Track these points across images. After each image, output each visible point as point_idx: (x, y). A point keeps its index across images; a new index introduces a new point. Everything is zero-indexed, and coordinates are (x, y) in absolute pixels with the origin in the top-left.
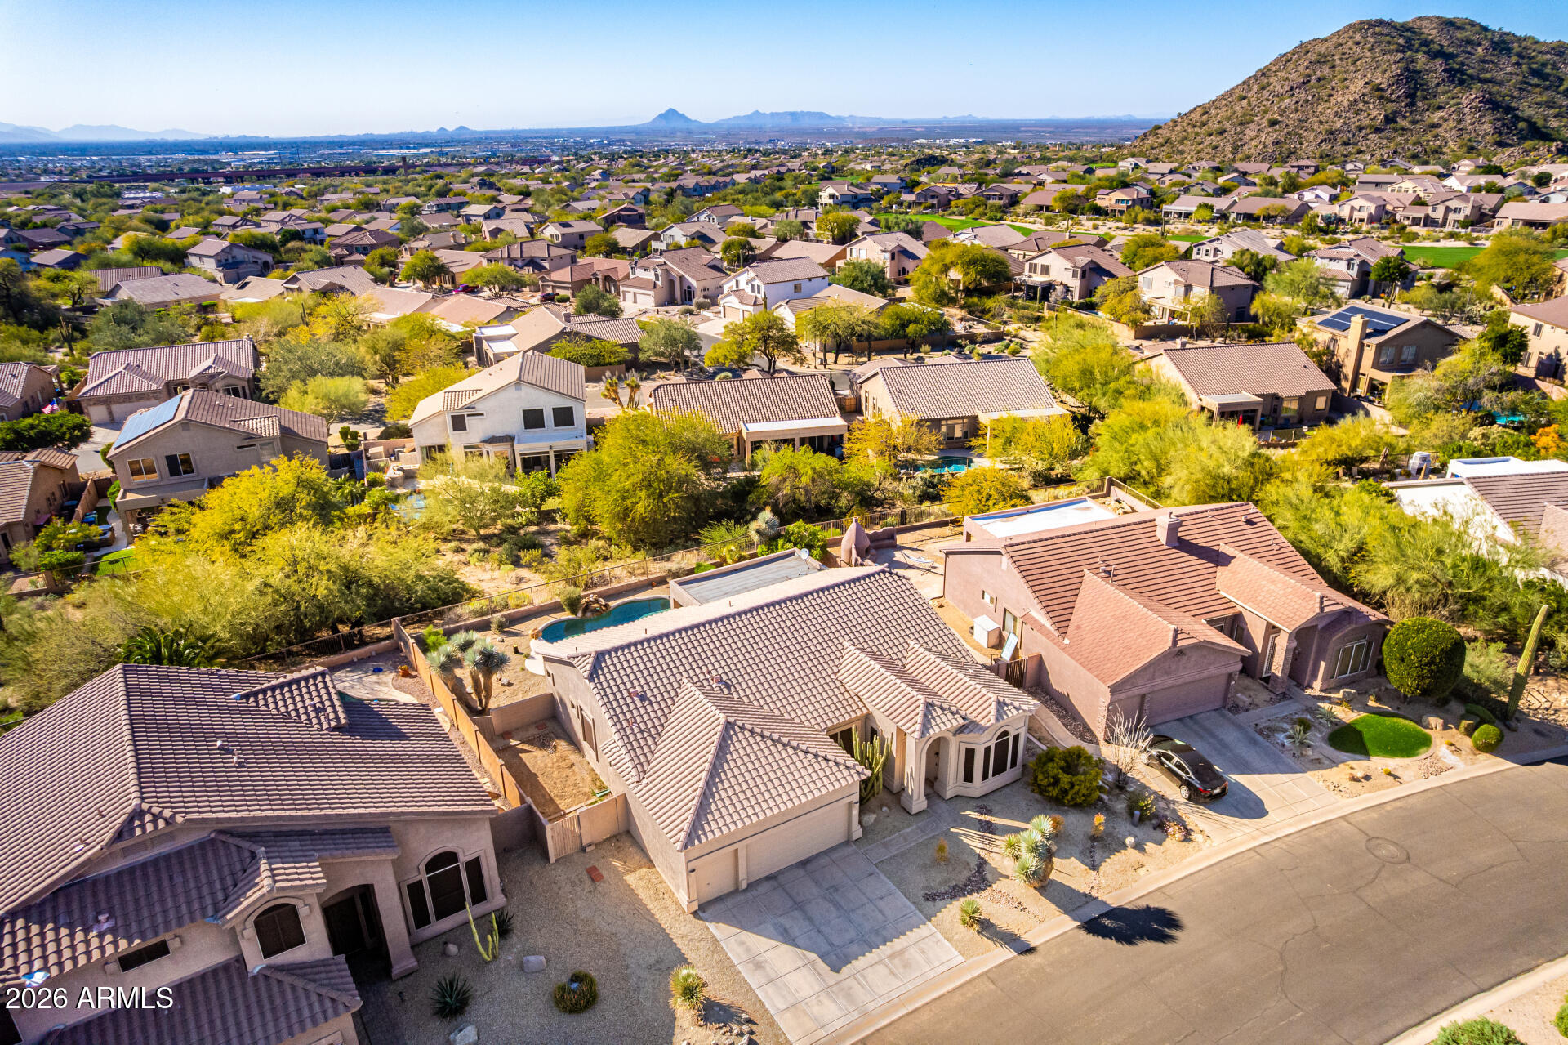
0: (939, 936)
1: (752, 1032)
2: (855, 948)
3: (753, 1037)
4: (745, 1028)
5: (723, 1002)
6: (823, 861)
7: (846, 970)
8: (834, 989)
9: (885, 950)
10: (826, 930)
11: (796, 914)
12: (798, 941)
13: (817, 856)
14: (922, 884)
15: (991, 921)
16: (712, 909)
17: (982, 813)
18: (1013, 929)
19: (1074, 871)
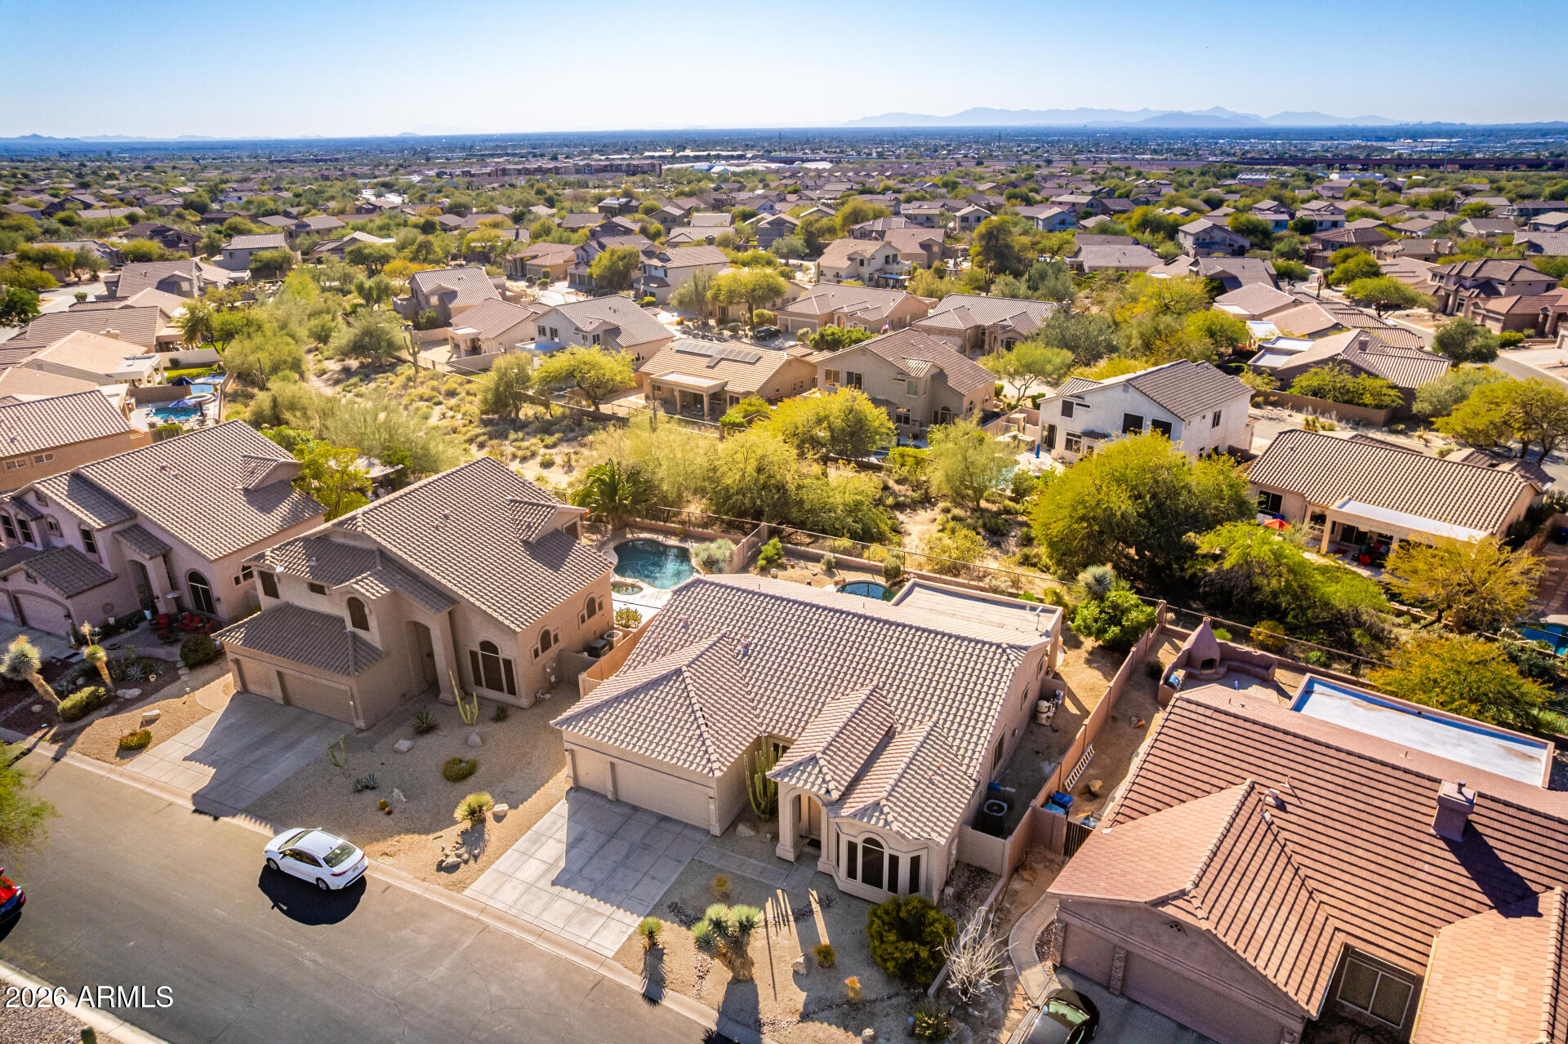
0: (632, 930)
1: (466, 862)
2: (585, 884)
3: (462, 865)
4: (466, 856)
5: (486, 836)
6: (678, 829)
7: (558, 888)
8: (534, 889)
9: (594, 903)
10: (596, 860)
11: (603, 838)
12: (573, 852)
13: (679, 822)
14: (684, 896)
15: (665, 957)
16: (579, 795)
17: (820, 902)
18: (669, 978)
19: (786, 1000)
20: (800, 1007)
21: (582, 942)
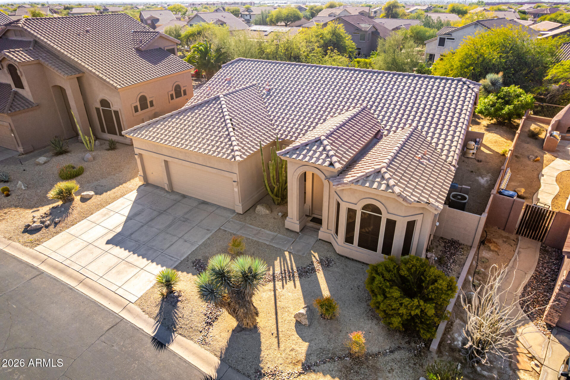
1: (47, 227)
3: (43, 229)
4: (48, 223)
5: (71, 211)
7: (110, 246)
9: (133, 258)
10: (145, 228)
13: (214, 205)
15: (179, 304)
16: (148, 188)
17: (321, 262)
18: (180, 322)
19: (288, 350)
20: (302, 357)
21: (113, 288)
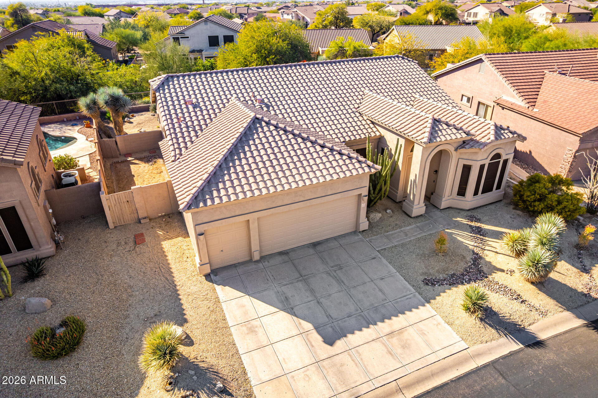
0: (439, 318)
2: (352, 321)
6: (332, 244)
8: (325, 363)
11: (300, 285)
13: (327, 240)
14: (421, 271)
15: (494, 310)
16: (224, 274)
17: (472, 221)
18: (516, 318)
